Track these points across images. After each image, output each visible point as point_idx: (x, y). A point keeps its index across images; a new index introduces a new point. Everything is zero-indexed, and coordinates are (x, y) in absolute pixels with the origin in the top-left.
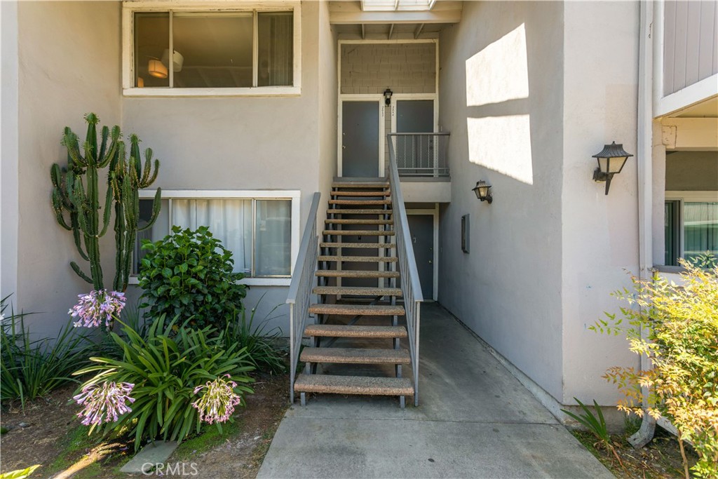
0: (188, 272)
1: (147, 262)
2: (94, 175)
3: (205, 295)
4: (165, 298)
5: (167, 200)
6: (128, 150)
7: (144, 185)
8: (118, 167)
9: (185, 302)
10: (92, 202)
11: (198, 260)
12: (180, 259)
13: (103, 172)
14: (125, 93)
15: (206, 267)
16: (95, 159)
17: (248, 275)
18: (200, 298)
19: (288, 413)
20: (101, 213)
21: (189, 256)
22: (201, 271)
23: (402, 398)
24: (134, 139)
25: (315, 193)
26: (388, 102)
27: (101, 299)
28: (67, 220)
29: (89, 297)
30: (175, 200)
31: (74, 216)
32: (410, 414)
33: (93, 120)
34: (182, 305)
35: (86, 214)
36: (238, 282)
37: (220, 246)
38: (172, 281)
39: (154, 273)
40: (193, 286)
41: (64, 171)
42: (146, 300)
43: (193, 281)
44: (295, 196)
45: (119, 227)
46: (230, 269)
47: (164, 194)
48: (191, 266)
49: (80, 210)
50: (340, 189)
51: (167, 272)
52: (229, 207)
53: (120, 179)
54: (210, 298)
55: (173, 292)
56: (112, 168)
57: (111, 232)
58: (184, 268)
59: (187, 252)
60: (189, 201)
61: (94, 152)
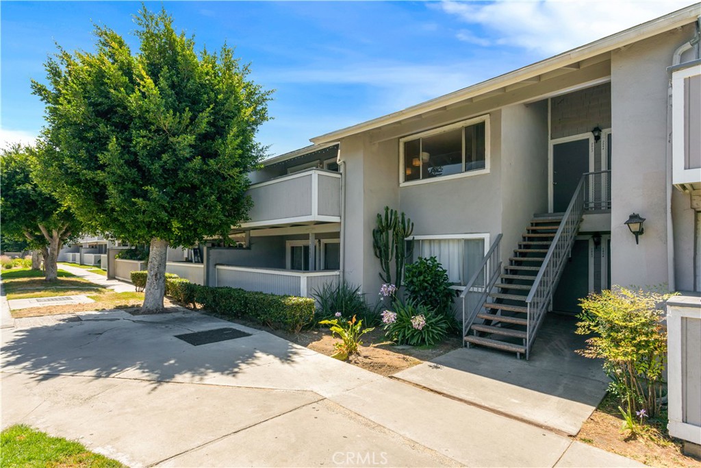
0: (423, 280)
1: (407, 274)
2: (387, 233)
3: (432, 292)
4: (413, 292)
5: (419, 241)
6: (400, 220)
7: (407, 236)
8: (396, 229)
9: (422, 294)
10: (386, 246)
11: (428, 274)
12: (420, 273)
13: (391, 232)
14: (401, 185)
15: (432, 278)
16: (388, 227)
17: (460, 284)
18: (430, 294)
19: (459, 349)
20: (390, 250)
21: (425, 272)
22: (430, 280)
23: (518, 354)
24: (403, 214)
25: (500, 234)
26: (597, 138)
27: (388, 286)
28: (378, 254)
29: (385, 285)
30: (423, 240)
31: (380, 252)
32: (520, 361)
33: (387, 208)
34: (421, 295)
35: (385, 251)
36: (451, 287)
37: (441, 267)
38: (417, 284)
39: (410, 279)
40: (426, 287)
41: (377, 232)
42: (407, 292)
43: (426, 284)
44: (486, 236)
45: (397, 257)
46: (446, 278)
47: (417, 238)
48: (425, 277)
49: (382, 249)
50: (537, 224)
51: (415, 280)
52: (451, 244)
53: (397, 234)
54: (434, 294)
55: (417, 289)
56: (394, 230)
57: (394, 259)
58: (422, 278)
59: (423, 270)
60: (430, 241)
61: (387, 224)
